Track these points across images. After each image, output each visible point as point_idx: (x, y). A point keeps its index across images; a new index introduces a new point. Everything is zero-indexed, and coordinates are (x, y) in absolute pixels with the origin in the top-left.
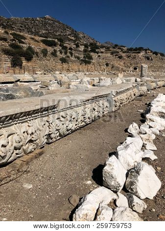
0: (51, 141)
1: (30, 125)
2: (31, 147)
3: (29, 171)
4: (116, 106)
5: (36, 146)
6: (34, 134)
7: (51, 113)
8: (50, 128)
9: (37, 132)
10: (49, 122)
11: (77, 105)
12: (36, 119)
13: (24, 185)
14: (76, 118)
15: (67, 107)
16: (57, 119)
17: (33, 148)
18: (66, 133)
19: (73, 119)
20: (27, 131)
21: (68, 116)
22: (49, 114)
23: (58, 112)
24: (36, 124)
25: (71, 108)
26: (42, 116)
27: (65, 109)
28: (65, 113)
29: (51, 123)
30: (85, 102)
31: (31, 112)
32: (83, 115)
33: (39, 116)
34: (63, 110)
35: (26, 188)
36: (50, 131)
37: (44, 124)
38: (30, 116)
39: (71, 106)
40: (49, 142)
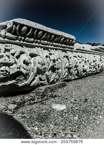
6: (56, 62)
7: (69, 49)
8: (69, 62)
9: (59, 60)
10: (68, 56)
11: (89, 51)
12: (56, 50)
13: (53, 106)
14: (89, 61)
15: (81, 49)
16: (74, 57)
17: (55, 79)
18: (82, 74)
19: (87, 61)
20: (49, 57)
21: (82, 58)
22: (67, 49)
23: (74, 52)
24: (57, 54)
25: (84, 51)
26: (61, 48)
27: (80, 51)
28: (80, 54)
29: (70, 58)
30: (94, 51)
31: (53, 36)
32: (94, 62)
33: (59, 47)
34: (78, 51)
35: (57, 110)
36: (70, 65)
37: (64, 57)
38: (51, 43)
39: (84, 49)
40: (69, 78)
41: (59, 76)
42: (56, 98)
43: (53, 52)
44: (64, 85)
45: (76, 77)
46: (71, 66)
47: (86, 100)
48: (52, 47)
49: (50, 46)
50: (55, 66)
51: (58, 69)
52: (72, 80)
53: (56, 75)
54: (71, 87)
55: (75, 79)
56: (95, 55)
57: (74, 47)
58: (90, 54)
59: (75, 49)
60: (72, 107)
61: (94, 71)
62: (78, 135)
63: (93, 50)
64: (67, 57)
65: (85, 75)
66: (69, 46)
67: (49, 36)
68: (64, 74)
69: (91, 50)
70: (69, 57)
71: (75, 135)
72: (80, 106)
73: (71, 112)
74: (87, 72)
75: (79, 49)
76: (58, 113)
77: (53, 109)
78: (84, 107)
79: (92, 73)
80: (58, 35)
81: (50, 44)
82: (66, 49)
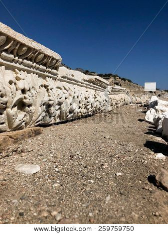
0: (48, 120)
1: (19, 75)
2: (20, 116)
3: (22, 151)
4: (111, 105)
5: (28, 117)
6: (28, 93)
7: (50, 75)
8: (49, 96)
9: (32, 91)
10: (48, 86)
11: (79, 82)
12: (29, 72)
13: (19, 167)
14: (79, 97)
15: (69, 77)
16: (57, 88)
17: (24, 122)
18: (68, 116)
19: (76, 97)
20: (15, 84)
21: (70, 91)
22: (48, 74)
23: (58, 80)
24: (29, 80)
25: (72, 81)
26: (38, 71)
27: (67, 80)
28: (67, 85)
29: (51, 89)
30: (87, 83)
31: (25, 48)
32: (86, 98)
33: (33, 69)
34: (65, 79)
35: (25, 173)
36: (50, 100)
37: (42, 86)
38: (21, 60)
39: (73, 78)
40: (46, 122)
41: (31, 117)
42: (23, 154)
43: (22, 75)
44: (37, 133)
45: (58, 120)
46: (51, 102)
47: (72, 156)
48: (22, 66)
49: (18, 65)
50: (25, 100)
51: (29, 106)
52: (51, 125)
53: (25, 115)
54: (50, 136)
55: (55, 124)
56: (88, 89)
57: (58, 72)
58: (81, 86)
59: (59, 77)
60: (50, 168)
61: (84, 112)
62: (60, 210)
63: (86, 81)
64: (46, 87)
65: (72, 118)
66: (50, 70)
67: (17, 48)
68: (39, 114)
69: (82, 81)
70: (49, 88)
71: (54, 211)
72: (63, 166)
73: (48, 176)
74: (75, 113)
75: (65, 77)
76: (26, 179)
77: (17, 173)
78: (69, 167)
79: (82, 115)
80: (34, 49)
81: (17, 62)
82: (45, 73)
